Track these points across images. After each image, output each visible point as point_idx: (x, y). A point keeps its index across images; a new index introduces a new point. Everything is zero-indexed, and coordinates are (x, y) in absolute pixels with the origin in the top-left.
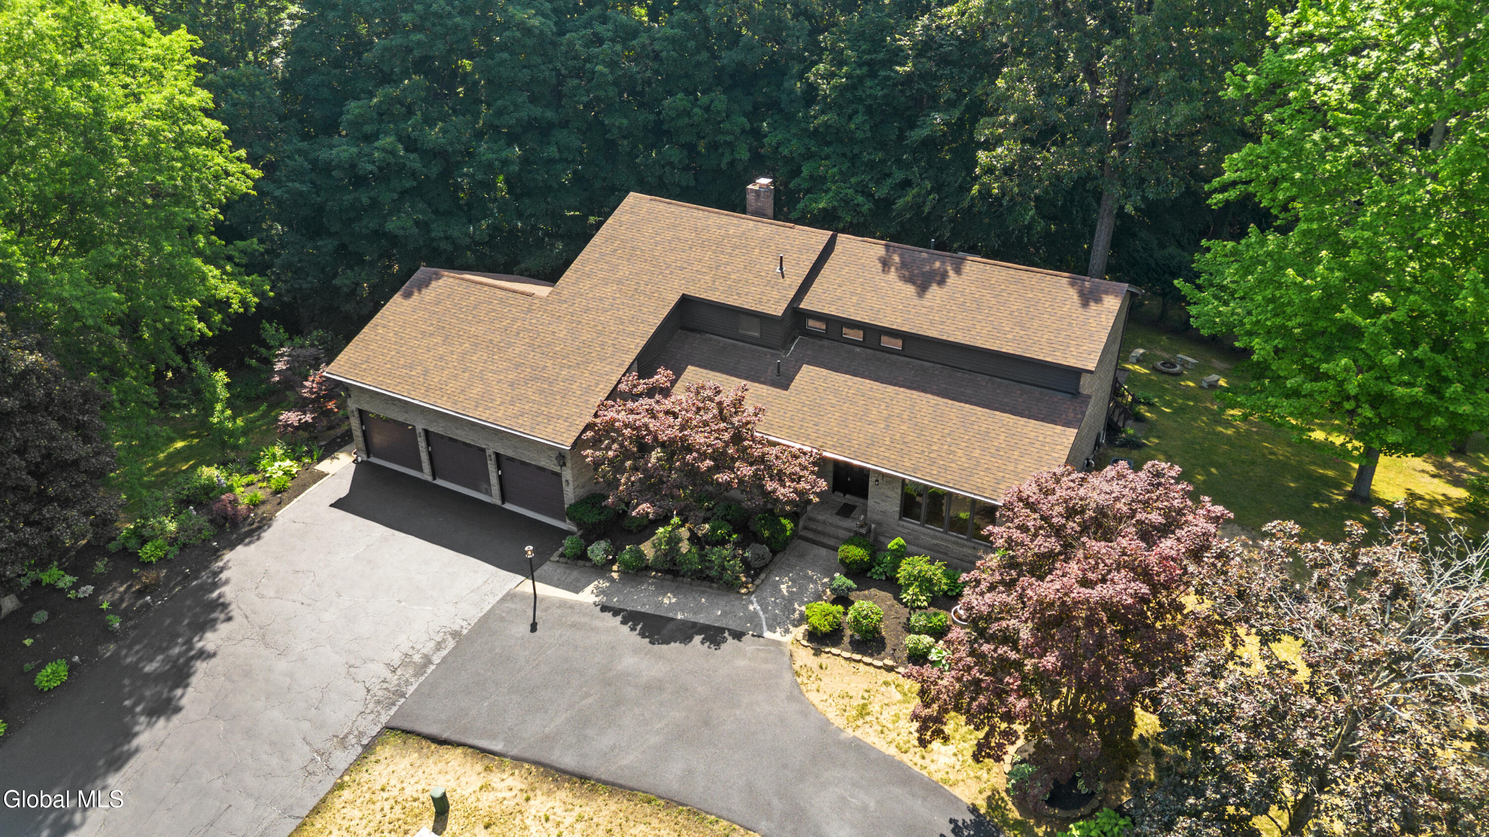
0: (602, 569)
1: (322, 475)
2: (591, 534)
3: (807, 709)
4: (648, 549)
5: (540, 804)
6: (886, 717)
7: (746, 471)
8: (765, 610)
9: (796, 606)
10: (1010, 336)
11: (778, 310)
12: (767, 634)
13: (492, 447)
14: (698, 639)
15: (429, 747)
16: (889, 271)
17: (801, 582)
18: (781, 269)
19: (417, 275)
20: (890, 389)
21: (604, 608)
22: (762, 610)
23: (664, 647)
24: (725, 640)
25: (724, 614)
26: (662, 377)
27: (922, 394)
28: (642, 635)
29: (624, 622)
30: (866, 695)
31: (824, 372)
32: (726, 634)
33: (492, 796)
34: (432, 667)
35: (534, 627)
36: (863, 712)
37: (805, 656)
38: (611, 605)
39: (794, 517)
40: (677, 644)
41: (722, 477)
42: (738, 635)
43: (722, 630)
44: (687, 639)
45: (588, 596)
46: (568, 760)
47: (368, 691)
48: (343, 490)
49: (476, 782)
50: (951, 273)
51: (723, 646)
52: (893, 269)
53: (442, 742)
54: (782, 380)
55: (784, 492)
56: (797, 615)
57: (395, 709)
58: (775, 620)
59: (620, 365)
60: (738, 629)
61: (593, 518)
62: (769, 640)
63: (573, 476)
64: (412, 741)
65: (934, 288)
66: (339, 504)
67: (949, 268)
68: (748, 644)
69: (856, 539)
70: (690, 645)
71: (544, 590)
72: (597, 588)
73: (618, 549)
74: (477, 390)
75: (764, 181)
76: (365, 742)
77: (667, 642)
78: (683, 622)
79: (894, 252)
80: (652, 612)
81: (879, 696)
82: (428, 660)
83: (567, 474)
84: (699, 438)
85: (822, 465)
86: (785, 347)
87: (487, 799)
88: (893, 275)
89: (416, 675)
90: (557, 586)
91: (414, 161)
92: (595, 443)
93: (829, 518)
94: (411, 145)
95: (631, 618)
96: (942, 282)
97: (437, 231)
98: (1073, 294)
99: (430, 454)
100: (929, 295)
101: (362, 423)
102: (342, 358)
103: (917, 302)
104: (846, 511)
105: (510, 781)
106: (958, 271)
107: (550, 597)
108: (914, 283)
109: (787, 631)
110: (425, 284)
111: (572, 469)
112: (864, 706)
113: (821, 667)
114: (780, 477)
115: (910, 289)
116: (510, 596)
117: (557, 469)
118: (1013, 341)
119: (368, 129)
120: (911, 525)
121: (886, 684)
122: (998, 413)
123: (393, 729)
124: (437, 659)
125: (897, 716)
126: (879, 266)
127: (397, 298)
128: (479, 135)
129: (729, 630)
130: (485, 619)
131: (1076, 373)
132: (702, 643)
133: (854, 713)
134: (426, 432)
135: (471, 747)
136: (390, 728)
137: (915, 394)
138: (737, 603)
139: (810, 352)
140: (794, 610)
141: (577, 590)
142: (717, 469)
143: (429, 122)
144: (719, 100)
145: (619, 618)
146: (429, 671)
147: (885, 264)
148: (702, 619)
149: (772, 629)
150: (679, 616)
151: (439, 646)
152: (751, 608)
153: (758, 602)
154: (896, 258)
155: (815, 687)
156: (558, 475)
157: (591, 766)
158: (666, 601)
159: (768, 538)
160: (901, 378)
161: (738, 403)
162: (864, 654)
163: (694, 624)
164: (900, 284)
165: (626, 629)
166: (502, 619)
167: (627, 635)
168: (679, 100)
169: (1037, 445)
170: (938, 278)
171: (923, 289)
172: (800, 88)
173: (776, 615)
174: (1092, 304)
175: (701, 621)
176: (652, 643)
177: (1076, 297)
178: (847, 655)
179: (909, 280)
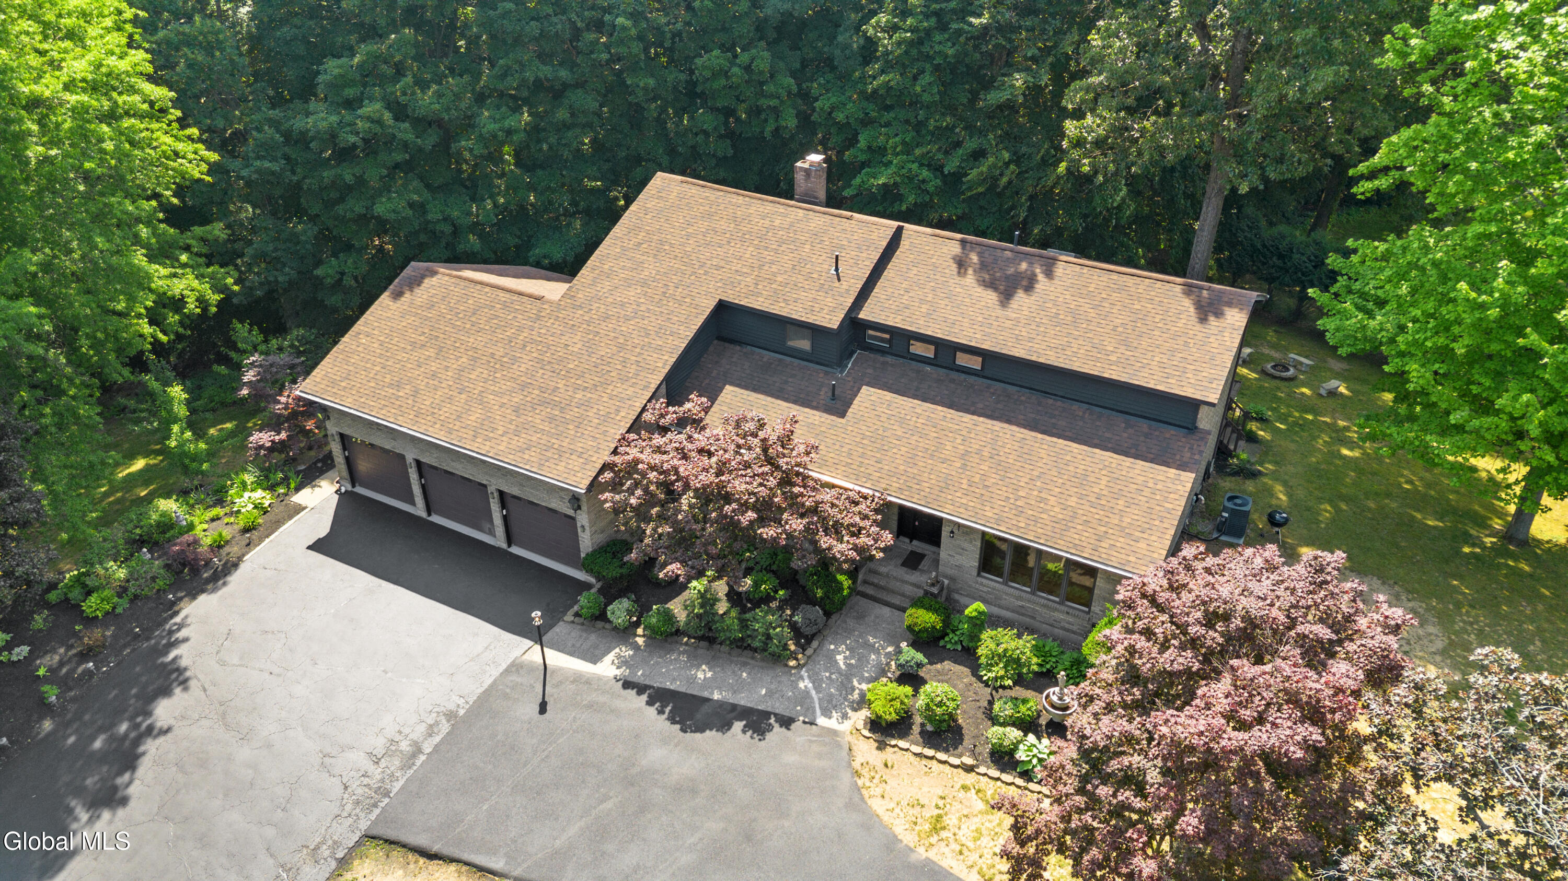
0: (625, 633)
1: (299, 509)
2: (610, 593)
3: (870, 822)
4: (677, 608)
6: (966, 833)
7: (796, 524)
8: (818, 688)
9: (855, 683)
10: (1114, 358)
11: (832, 319)
12: (822, 721)
13: (494, 485)
14: (738, 726)
15: (416, 862)
16: (965, 273)
17: (860, 650)
18: (837, 269)
19: (408, 271)
20: (967, 418)
21: (627, 684)
22: (815, 688)
23: (698, 736)
24: (770, 728)
25: (770, 694)
26: (693, 405)
27: (1006, 425)
28: (672, 720)
29: (650, 703)
30: (941, 803)
31: (889, 396)
32: (772, 721)
34: (423, 758)
35: (543, 708)
36: (938, 825)
37: (866, 750)
38: (635, 680)
39: (853, 574)
40: (714, 732)
41: (768, 532)
42: (786, 722)
43: (766, 715)
44: (725, 726)
45: (608, 667)
47: (346, 788)
48: (323, 528)
50: (1041, 277)
51: (769, 736)
52: (970, 271)
53: (432, 856)
54: (838, 405)
55: (841, 548)
56: (856, 696)
57: (377, 811)
58: (830, 701)
59: (646, 387)
60: (787, 713)
61: (613, 572)
62: (823, 728)
63: (590, 522)
64: (397, 853)
65: (1020, 295)
66: (318, 546)
67: (1038, 271)
68: (799, 733)
69: (926, 601)
70: (729, 734)
71: (555, 658)
72: (618, 657)
73: (643, 609)
74: (475, 417)
75: (815, 158)
76: (340, 855)
77: (700, 729)
78: (721, 704)
79: (972, 250)
80: (683, 690)
81: (957, 805)
82: (418, 750)
83: (583, 519)
84: (738, 485)
85: (887, 512)
86: (841, 363)
88: (970, 279)
89: (404, 767)
90: (571, 654)
91: (405, 131)
92: (615, 486)
93: (894, 570)
94: (400, 112)
95: (659, 697)
96: (1029, 288)
97: (433, 215)
98: (1188, 305)
99: (424, 487)
100: (1014, 304)
101: (344, 449)
102: (318, 373)
103: (999, 312)
104: (913, 561)
106: (1049, 274)
107: (561, 669)
108: (995, 289)
109: (845, 716)
110: (415, 282)
111: (589, 513)
112: (939, 817)
113: (886, 765)
114: (836, 530)
115: (991, 297)
116: (516, 667)
117: (571, 512)
118: (1117, 363)
119: (350, 92)
120: (991, 583)
121: (965, 788)
122: (1097, 451)
123: (373, 838)
124: (428, 748)
125: (978, 831)
126: (954, 267)
127: (385, 299)
128: (480, 99)
129: (776, 715)
130: (487, 694)
131: (1193, 405)
132: (744, 732)
133: (927, 827)
134: (419, 463)
135: (467, 864)
136: (371, 836)
137: (997, 425)
138: (784, 679)
139: (870, 371)
140: (853, 689)
141: (594, 660)
142: (762, 521)
143: (423, 85)
144: (763, 58)
145: (644, 697)
146: (418, 763)
147: (961, 264)
148: (743, 700)
149: (827, 713)
150: (716, 696)
151: (431, 731)
152: (801, 685)
153: (809, 677)
154: (974, 258)
155: (878, 791)
156: (573, 519)
158: (700, 675)
159: (822, 598)
160: (980, 405)
161: (786, 440)
162: (937, 748)
163: (734, 707)
164: (980, 289)
165: (652, 711)
166: (506, 696)
168: (714, 58)
169: (1147, 492)
170: (1025, 283)
171: (1006, 296)
172: (856, 43)
173: (831, 695)
174: (1212, 318)
175: (742, 703)
176: (683, 730)
177: (1192, 309)
178: (917, 749)
179: (990, 285)
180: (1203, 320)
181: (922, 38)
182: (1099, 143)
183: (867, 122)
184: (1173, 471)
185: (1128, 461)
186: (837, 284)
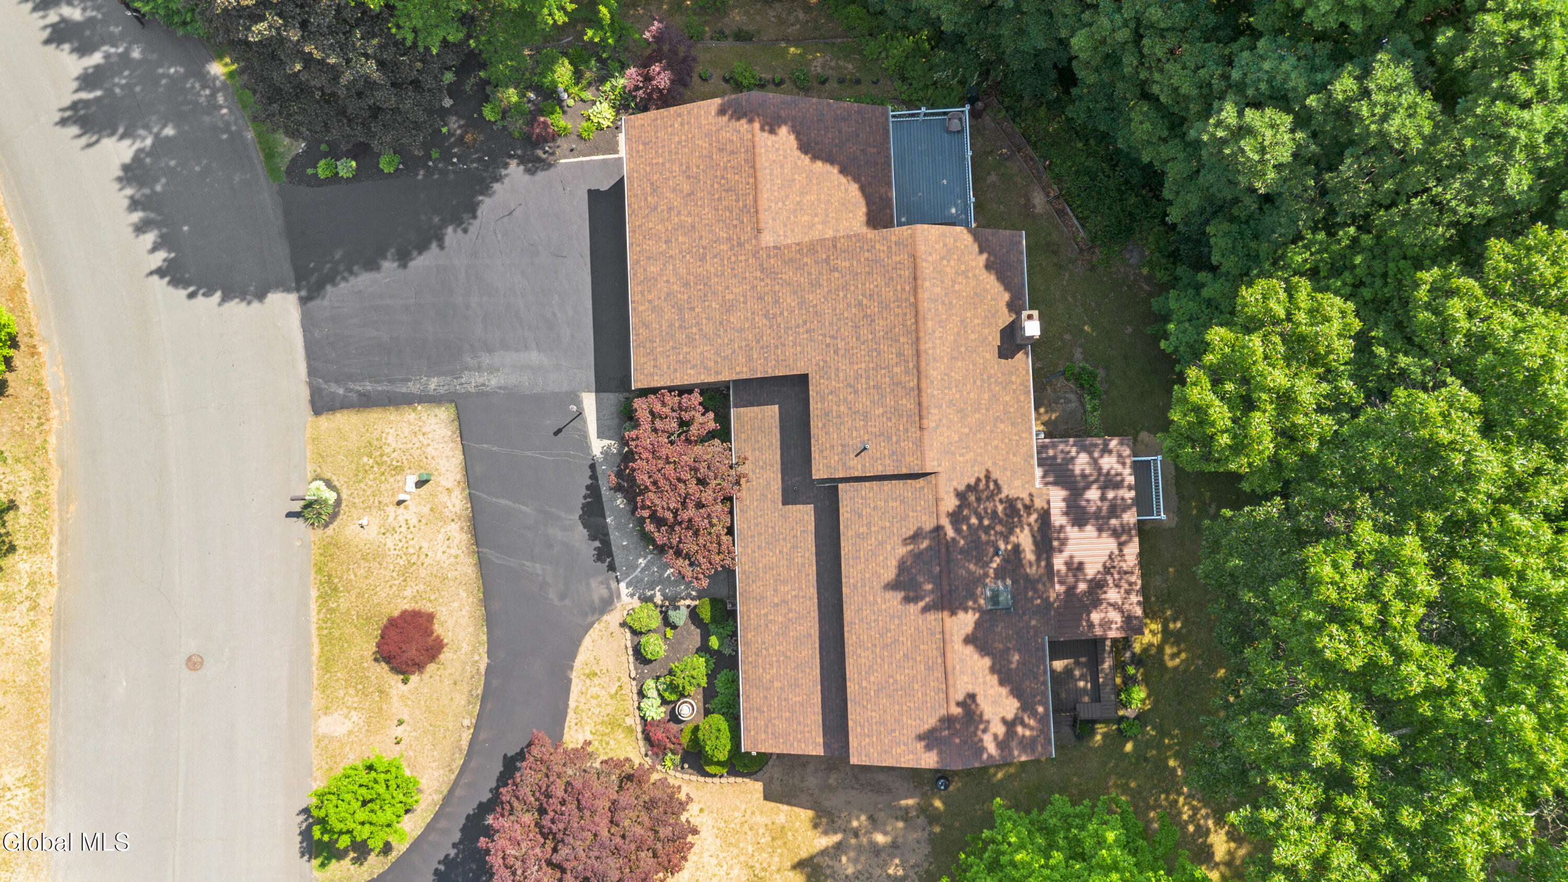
5: (454, 529)
6: (593, 691)
8: (643, 570)
9: (658, 589)
10: (864, 684)
11: (819, 472)
12: (623, 585)
14: (597, 544)
15: (457, 436)
16: (907, 544)
19: (746, 96)
20: (813, 591)
21: (593, 467)
23: (581, 527)
24: (603, 561)
25: (625, 548)
27: (817, 619)
28: (584, 507)
29: (588, 488)
30: (605, 672)
31: (811, 527)
32: (608, 560)
33: (446, 499)
35: (557, 433)
36: (592, 676)
38: (598, 468)
40: (587, 534)
42: (611, 568)
43: (610, 554)
44: (593, 537)
45: (598, 446)
49: (449, 484)
50: (921, 604)
51: (599, 563)
52: (910, 548)
56: (650, 593)
58: (637, 582)
60: (617, 564)
62: (619, 589)
65: (900, 595)
66: (593, 195)
67: (927, 599)
68: (609, 578)
70: (590, 542)
72: (609, 447)
77: (585, 525)
78: (605, 526)
79: (932, 539)
80: (604, 499)
81: (607, 679)
87: (444, 498)
88: (902, 551)
90: (598, 419)
95: (594, 490)
96: (907, 600)
100: (890, 595)
103: (879, 586)
105: (457, 502)
106: (925, 610)
107: (585, 422)
108: (898, 575)
109: (632, 595)
112: (596, 674)
113: (612, 634)
115: (890, 574)
116: (574, 396)
118: (861, 687)
121: (619, 679)
122: (819, 687)
126: (911, 531)
129: (613, 559)
130: (549, 396)
132: (595, 549)
133: (587, 671)
137: (815, 614)
138: (638, 551)
139: (827, 503)
140: (653, 589)
141: (601, 435)
145: (589, 482)
147: (916, 536)
148: (614, 536)
149: (629, 585)
150: (608, 520)
152: (641, 560)
153: (647, 562)
154: (925, 544)
155: (596, 637)
158: (619, 501)
160: (826, 594)
162: (634, 656)
163: (607, 534)
164: (896, 562)
165: (584, 491)
166: (555, 406)
167: (579, 496)
169: (800, 728)
170: (911, 594)
171: (893, 586)
173: (642, 580)
174: (923, 744)
175: (612, 537)
176: (580, 517)
177: (927, 727)
178: (629, 644)
179: (902, 567)
180: (920, 738)
184: (821, 740)
185: (818, 709)
186: (852, 456)
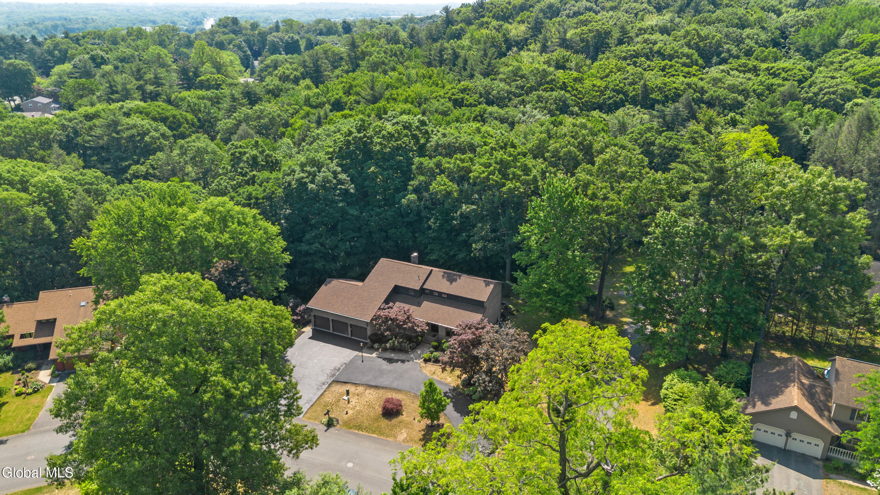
0: (377, 350)
1: (304, 332)
2: (374, 342)
3: (423, 373)
4: (388, 345)
5: (368, 391)
7: (410, 325)
10: (469, 294)
11: (418, 288)
12: (415, 361)
13: (349, 322)
14: (399, 362)
15: (343, 384)
17: (422, 350)
18: (419, 278)
19: (327, 280)
20: (444, 306)
21: (378, 357)
23: (392, 364)
24: (405, 362)
25: (405, 357)
26: (391, 304)
27: (451, 308)
28: (387, 362)
30: (434, 370)
31: (429, 303)
33: (358, 391)
34: (341, 370)
35: (362, 363)
36: (434, 373)
37: (423, 364)
38: (380, 357)
39: (422, 337)
40: (395, 363)
41: (405, 327)
43: (405, 360)
44: (397, 362)
45: (374, 355)
46: (373, 384)
47: (328, 375)
48: (311, 335)
49: (354, 389)
50: (458, 278)
53: (345, 383)
54: (419, 305)
55: (419, 330)
57: (334, 378)
58: (416, 358)
59: (381, 302)
60: (408, 360)
61: (375, 338)
64: (339, 383)
65: (454, 282)
66: (310, 338)
68: (411, 363)
69: (435, 341)
71: (364, 354)
72: (376, 353)
73: (381, 345)
75: (416, 254)
76: (329, 384)
78: (396, 359)
79: (445, 272)
80: (389, 358)
81: (438, 370)
82: (340, 368)
83: (369, 328)
84: (400, 318)
85: (428, 324)
86: (420, 297)
88: (445, 279)
89: (338, 371)
90: (367, 353)
91: (323, 249)
92: (376, 320)
93: (430, 337)
94: (322, 245)
95: (384, 359)
97: (327, 267)
98: (484, 284)
99: (333, 326)
101: (314, 318)
102: (311, 302)
103: (450, 286)
104: (434, 336)
105: (361, 388)
106: (460, 278)
107: (365, 356)
109: (419, 360)
110: (330, 282)
113: (426, 366)
114: (418, 326)
115: (449, 283)
116: (356, 356)
117: (366, 327)
120: (446, 336)
121: (439, 368)
122: (467, 311)
124: (342, 368)
127: (323, 286)
128: (339, 241)
130: (351, 360)
131: (483, 302)
132: (401, 363)
133: (432, 373)
134: (332, 319)
135: (352, 383)
136: (334, 381)
138: (408, 355)
139: (426, 298)
140: (421, 356)
141: (372, 354)
142: (404, 324)
143: (326, 239)
144: (404, 230)
145: (382, 359)
147: (443, 277)
148: (400, 358)
151: (342, 366)
152: (411, 356)
153: (413, 355)
154: (446, 274)
155: (424, 369)
156: (366, 329)
157: (378, 384)
158: (392, 356)
159: (416, 341)
160: (446, 304)
161: (408, 310)
162: (435, 363)
164: (446, 282)
165: (383, 361)
166: (355, 360)
167: (385, 362)
168: (393, 230)
171: (451, 283)
172: (426, 226)
174: (488, 286)
176: (389, 363)
178: (431, 363)
179: (449, 280)
180: (486, 286)
181: (441, 225)
182: (480, 249)
183: (430, 243)
184: (479, 314)
186: (419, 281)
